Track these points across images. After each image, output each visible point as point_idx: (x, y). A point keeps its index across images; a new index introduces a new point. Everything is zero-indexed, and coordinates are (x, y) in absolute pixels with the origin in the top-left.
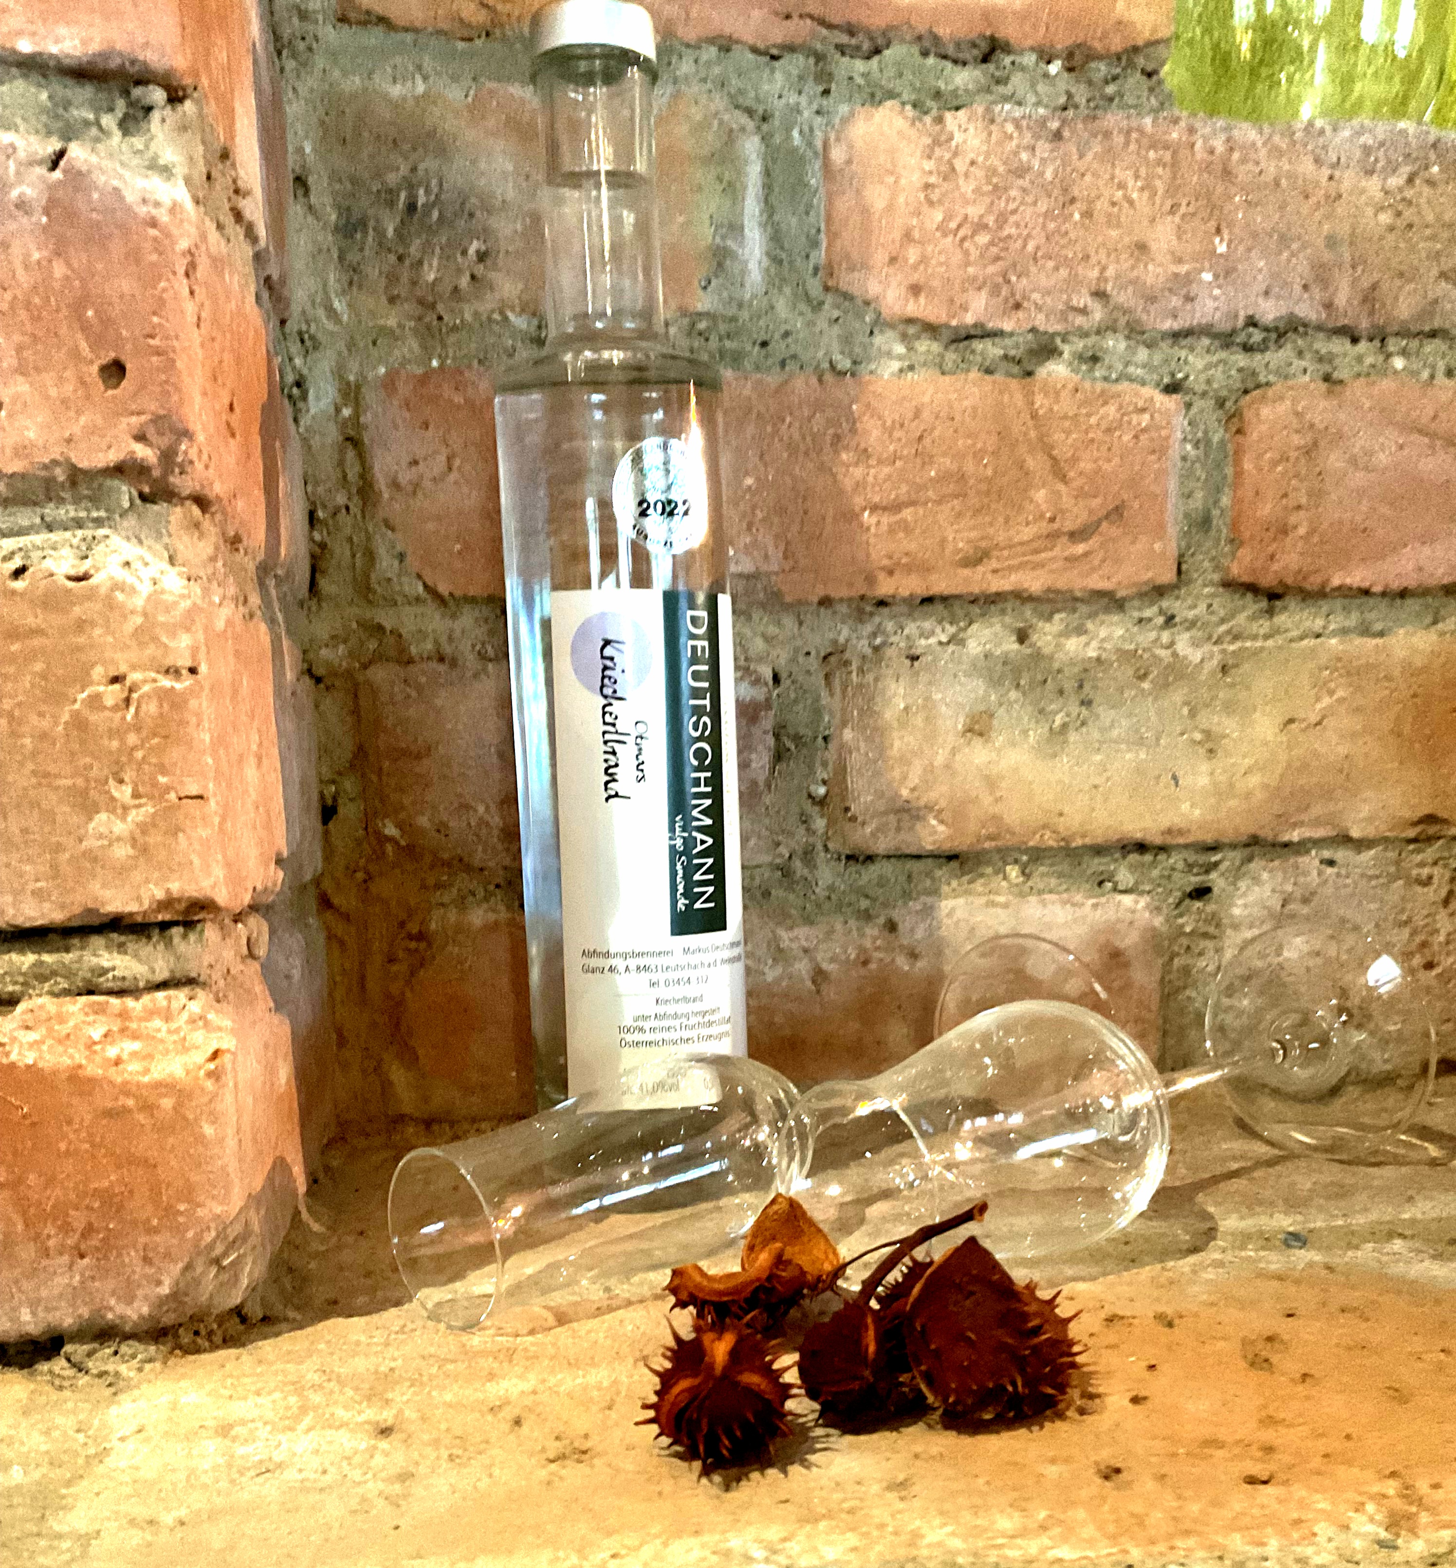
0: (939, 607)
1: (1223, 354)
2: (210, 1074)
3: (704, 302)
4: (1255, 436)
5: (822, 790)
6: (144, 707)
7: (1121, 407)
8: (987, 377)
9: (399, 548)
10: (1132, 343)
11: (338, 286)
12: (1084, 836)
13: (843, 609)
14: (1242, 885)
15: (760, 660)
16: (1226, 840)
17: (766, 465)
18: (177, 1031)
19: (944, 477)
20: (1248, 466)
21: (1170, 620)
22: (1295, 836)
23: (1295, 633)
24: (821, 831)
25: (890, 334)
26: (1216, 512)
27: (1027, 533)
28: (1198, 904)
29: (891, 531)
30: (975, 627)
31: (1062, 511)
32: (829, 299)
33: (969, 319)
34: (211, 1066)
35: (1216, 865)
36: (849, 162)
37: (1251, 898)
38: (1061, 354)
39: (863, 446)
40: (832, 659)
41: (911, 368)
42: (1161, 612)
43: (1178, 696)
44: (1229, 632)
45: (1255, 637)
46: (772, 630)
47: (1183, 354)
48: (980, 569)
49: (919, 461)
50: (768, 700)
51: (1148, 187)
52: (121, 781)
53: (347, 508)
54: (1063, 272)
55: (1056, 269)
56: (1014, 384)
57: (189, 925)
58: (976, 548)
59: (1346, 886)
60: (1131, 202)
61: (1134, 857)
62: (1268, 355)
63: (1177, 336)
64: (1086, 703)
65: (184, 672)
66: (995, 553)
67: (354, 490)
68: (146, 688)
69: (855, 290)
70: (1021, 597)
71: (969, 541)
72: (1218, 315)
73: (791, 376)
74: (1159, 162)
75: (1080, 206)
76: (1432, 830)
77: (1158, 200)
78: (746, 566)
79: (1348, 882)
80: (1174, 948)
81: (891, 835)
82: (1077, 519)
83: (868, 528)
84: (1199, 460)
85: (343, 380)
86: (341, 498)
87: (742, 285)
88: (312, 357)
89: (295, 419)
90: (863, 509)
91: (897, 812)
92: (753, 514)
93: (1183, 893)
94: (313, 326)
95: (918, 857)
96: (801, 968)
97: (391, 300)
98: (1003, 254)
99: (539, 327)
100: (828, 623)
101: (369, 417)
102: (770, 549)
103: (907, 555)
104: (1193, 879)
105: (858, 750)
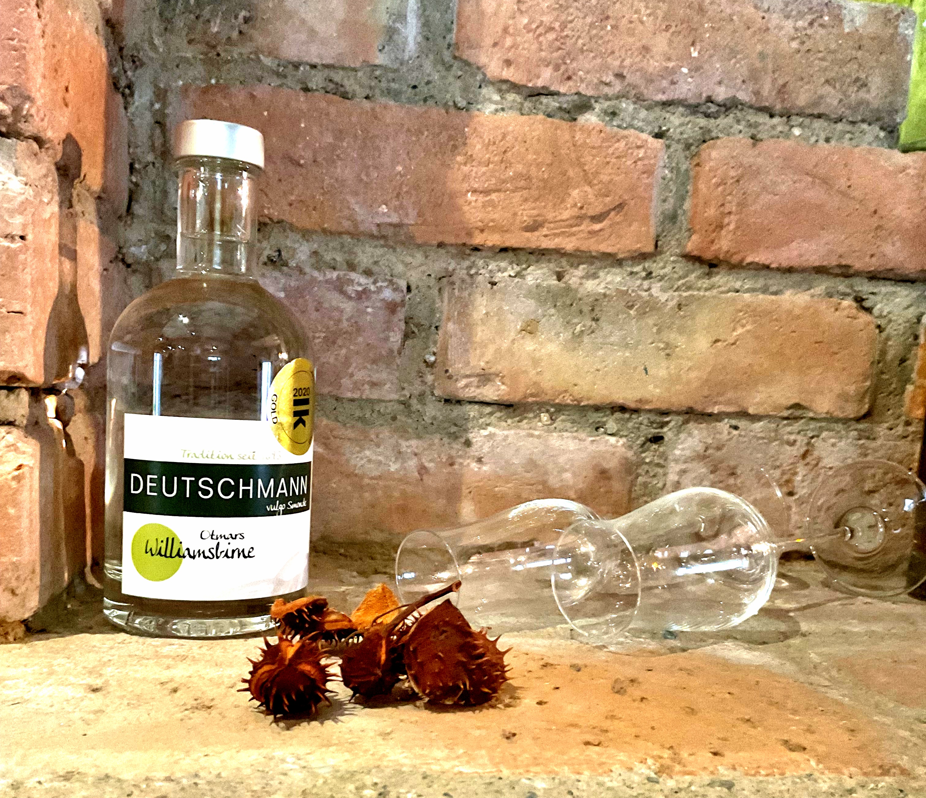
0: (511, 254)
1: (691, 118)
3: (380, 59)
4: (707, 168)
5: (432, 359)
7: (626, 145)
8: (550, 120)
10: (637, 106)
11: (158, 30)
12: (588, 399)
13: (452, 250)
14: (682, 436)
15: (400, 277)
16: (673, 409)
17: (410, 159)
19: (519, 176)
20: (701, 186)
21: (649, 275)
22: (716, 410)
23: (724, 289)
24: (430, 383)
25: (491, 88)
26: (680, 212)
27: (566, 215)
28: (655, 446)
29: (484, 206)
30: (532, 268)
31: (588, 204)
32: (456, 64)
33: (540, 83)
34: (16, 473)
37: (686, 445)
38: (594, 109)
39: (469, 153)
40: (444, 280)
41: (503, 109)
42: (644, 269)
43: (650, 321)
44: (683, 284)
45: (699, 289)
46: (409, 259)
47: (667, 115)
48: (536, 233)
49: (503, 166)
50: (403, 301)
51: (653, 14)
53: (154, 163)
54: (599, 61)
55: (595, 58)
56: (565, 125)
57: (11, 390)
58: (535, 221)
59: (744, 442)
60: (642, 22)
61: (618, 415)
62: (718, 121)
63: (666, 104)
64: (596, 320)
66: (545, 225)
67: (159, 153)
69: (472, 60)
70: (559, 253)
71: (530, 217)
72: (690, 95)
73: (430, 107)
75: (611, 22)
76: (798, 413)
77: (658, 22)
78: (395, 219)
79: (745, 439)
80: (640, 471)
81: (473, 389)
82: (597, 209)
83: (470, 203)
84: (671, 179)
85: (156, 86)
86: (150, 158)
87: (404, 51)
88: (138, 72)
89: (126, 108)
90: (468, 191)
91: (478, 375)
92: (401, 188)
93: (646, 438)
94: (141, 53)
95: (488, 404)
96: (412, 463)
97: (190, 42)
98: (563, 47)
99: (279, 65)
100: (442, 257)
101: (171, 109)
102: (410, 210)
103: (493, 221)
104: (653, 431)
105: (456, 335)
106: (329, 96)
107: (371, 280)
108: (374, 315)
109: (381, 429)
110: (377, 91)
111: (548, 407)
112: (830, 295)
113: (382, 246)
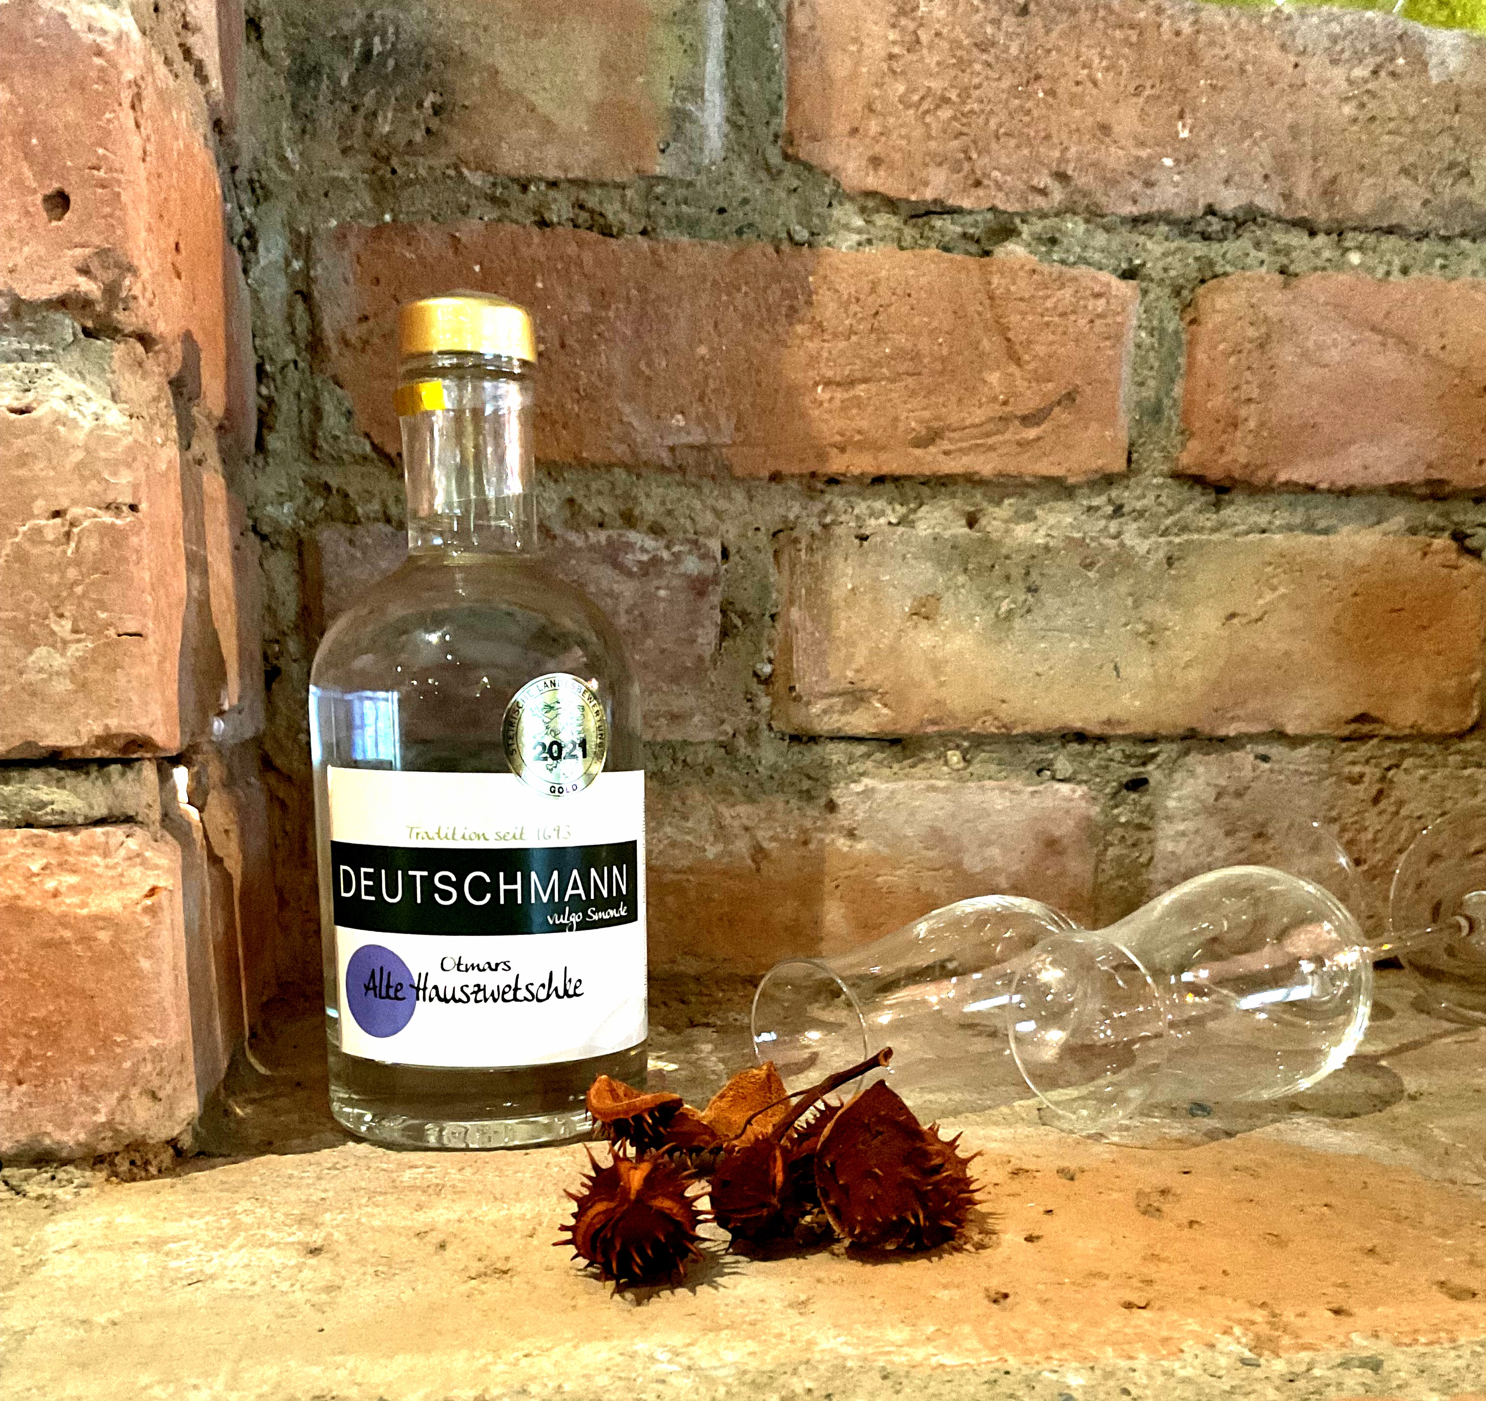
0: (890, 486)
1: (1182, 243)
2: (148, 910)
3: (662, 166)
4: (1210, 326)
5: (767, 669)
6: (84, 543)
7: (1077, 291)
8: (946, 255)
9: (347, 405)
10: (1091, 227)
11: (290, 134)
12: (1025, 724)
13: (794, 485)
14: (1178, 776)
15: (709, 534)
16: (1163, 732)
17: (720, 335)
18: (115, 866)
19: (900, 354)
20: (1201, 356)
21: (1118, 511)
22: (1231, 730)
23: (1243, 528)
24: (765, 710)
25: (848, 206)
26: (1167, 402)
27: (979, 415)
28: (1134, 796)
29: (844, 407)
30: (924, 509)
31: (1014, 395)
32: (789, 166)
33: (929, 194)
34: (149, 902)
35: (1154, 756)
36: (812, 28)
37: (1186, 791)
38: (1019, 234)
39: (818, 319)
40: (782, 536)
41: (869, 242)
42: (1110, 501)
43: (1123, 586)
44: (1175, 524)
45: (1200, 530)
46: (722, 504)
47: (1142, 239)
48: (932, 449)
49: (874, 337)
50: (716, 575)
51: (1113, 68)
52: (61, 616)
53: (295, 362)
54: (1025, 151)
55: (1018, 146)
56: (972, 263)
57: (127, 763)
58: (929, 428)
59: (1279, 781)
60: (1095, 84)
61: (1074, 747)
62: (1226, 245)
63: (1136, 221)
64: (1032, 590)
65: (125, 509)
66: (948, 434)
67: (303, 345)
68: (86, 523)
69: (815, 160)
70: (972, 480)
71: (921, 421)
72: (1178, 201)
73: (749, 242)
74: (1127, 42)
75: (1044, 84)
76: (1366, 728)
77: (1122, 80)
78: (697, 437)
79: (1282, 777)
80: (1109, 838)
81: (836, 716)
82: (1030, 402)
83: (821, 404)
84: (1153, 348)
85: (294, 231)
86: (289, 353)
87: (701, 150)
88: (263, 207)
89: (245, 271)
90: (816, 384)
91: (841, 693)
92: (706, 384)
93: (1121, 784)
94: (264, 175)
95: (860, 740)
96: (742, 846)
97: (345, 151)
98: (965, 130)
99: (494, 184)
100: (778, 499)
101: (319, 270)
102: (723, 420)
103: (859, 432)
104: (1130, 770)
105: (804, 629)
106: (583, 233)
107: (661, 543)
108: (671, 601)
109: (688, 791)
110: (662, 222)
111: (958, 741)
112: (1413, 531)
113: (679, 484)
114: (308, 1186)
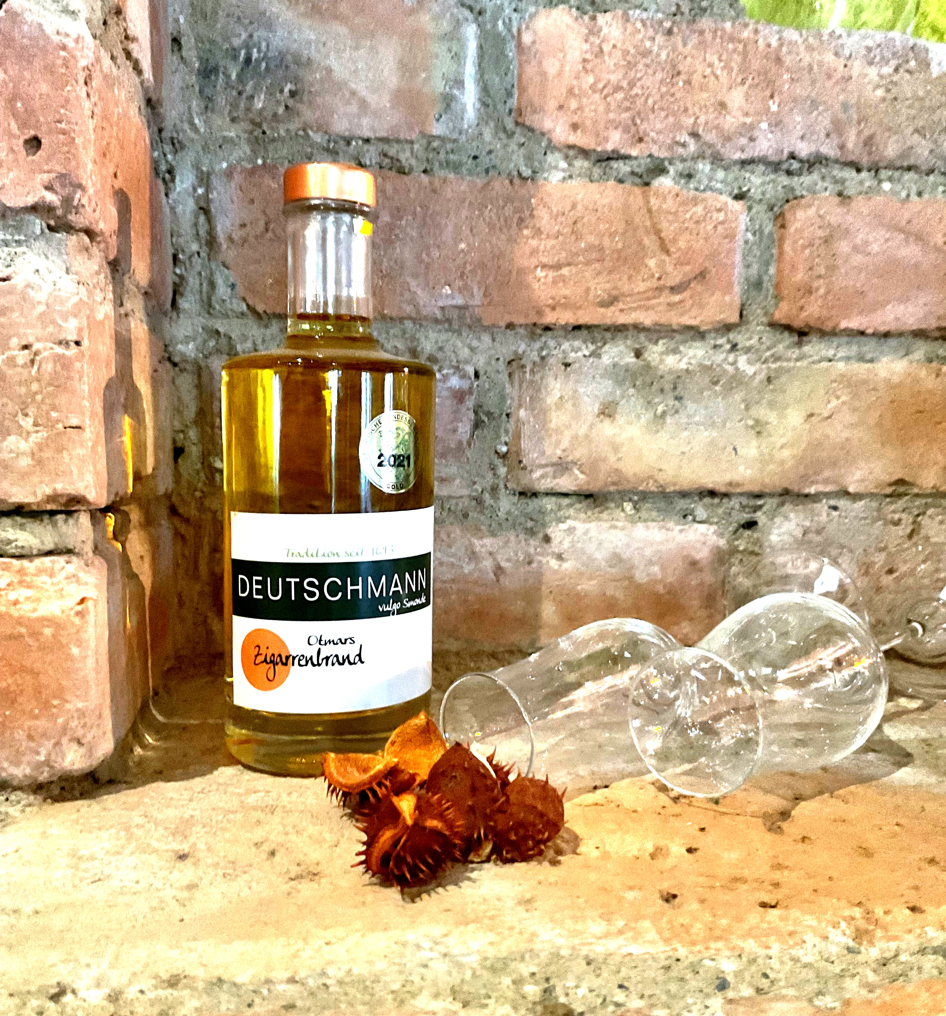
0: (585, 332)
1: (772, 176)
3: (437, 129)
4: (792, 230)
5: (504, 449)
7: (705, 208)
8: (621, 186)
9: (232, 280)
10: (715, 166)
11: (199, 111)
12: (675, 484)
13: (522, 331)
14: (777, 520)
15: (467, 362)
16: (767, 490)
17: (474, 236)
19: (590, 248)
20: (787, 249)
21: (734, 347)
22: (813, 490)
23: (816, 358)
24: (503, 476)
25: (557, 154)
26: (766, 278)
27: (642, 287)
28: (747, 533)
29: (555, 282)
30: (608, 346)
31: (667, 274)
32: (518, 130)
33: (609, 147)
35: (760, 507)
36: (534, 44)
37: (783, 530)
38: (668, 172)
39: (537, 226)
40: (514, 363)
41: (571, 177)
42: (729, 341)
43: (738, 397)
44: (773, 355)
45: (789, 360)
46: (475, 343)
47: (747, 175)
48: (612, 308)
49: (573, 238)
50: (471, 388)
51: (727, 67)
53: (198, 253)
54: (671, 119)
55: (667, 116)
56: (638, 191)
59: (845, 524)
60: (717, 77)
61: (707, 500)
62: (802, 179)
63: (744, 163)
64: (679, 398)
66: (621, 299)
67: (203, 242)
69: (536, 125)
70: (638, 328)
71: (604, 291)
72: (770, 151)
73: (493, 178)
74: (735, 51)
75: (683, 77)
76: (902, 489)
77: (734, 75)
78: (459, 301)
79: (846, 521)
80: (733, 560)
81: (549, 480)
82: (675, 278)
83: (539, 280)
84: (754, 243)
85: (198, 170)
86: (195, 247)
87: (462, 119)
88: (178, 155)
89: (167, 195)
90: (536, 267)
91: (553, 465)
92: (465, 267)
93: (739, 525)
94: (181, 135)
95: (566, 495)
96: (488, 564)
97: (233, 120)
98: (633, 106)
99: (329, 141)
100: (511, 339)
101: (215, 193)
102: (475, 290)
103: (565, 298)
104: (745, 516)
105: (529, 422)
106: (385, 171)
108: (441, 405)
109: (451, 528)
110: (437, 164)
111: (631, 496)
112: (929, 360)
113: (447, 331)
114: (183, 806)
